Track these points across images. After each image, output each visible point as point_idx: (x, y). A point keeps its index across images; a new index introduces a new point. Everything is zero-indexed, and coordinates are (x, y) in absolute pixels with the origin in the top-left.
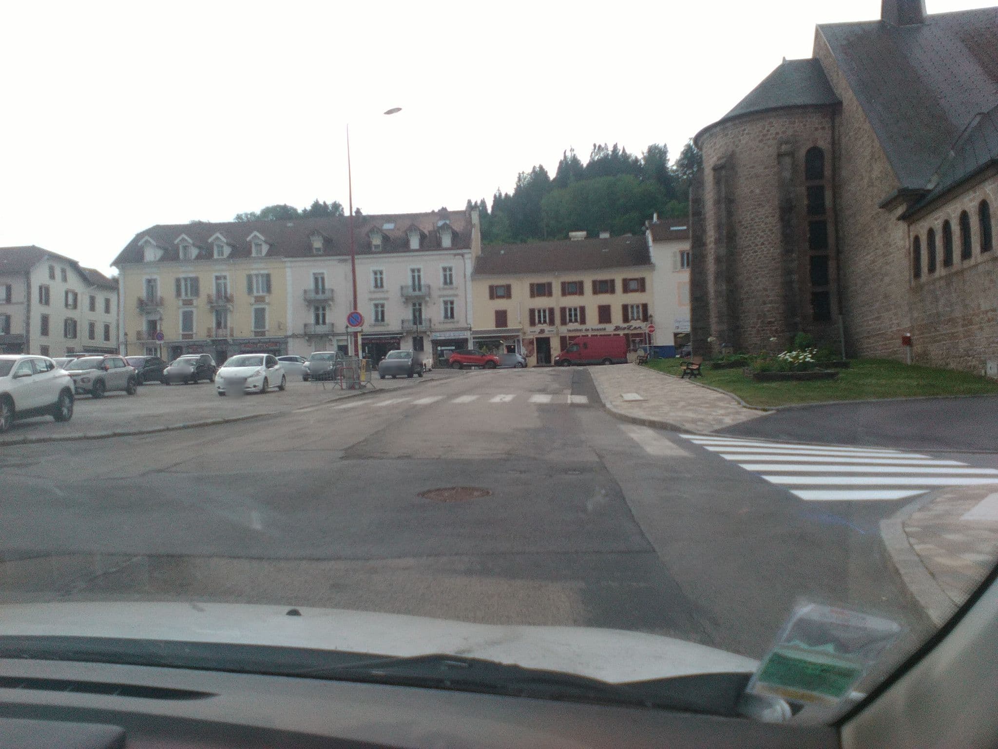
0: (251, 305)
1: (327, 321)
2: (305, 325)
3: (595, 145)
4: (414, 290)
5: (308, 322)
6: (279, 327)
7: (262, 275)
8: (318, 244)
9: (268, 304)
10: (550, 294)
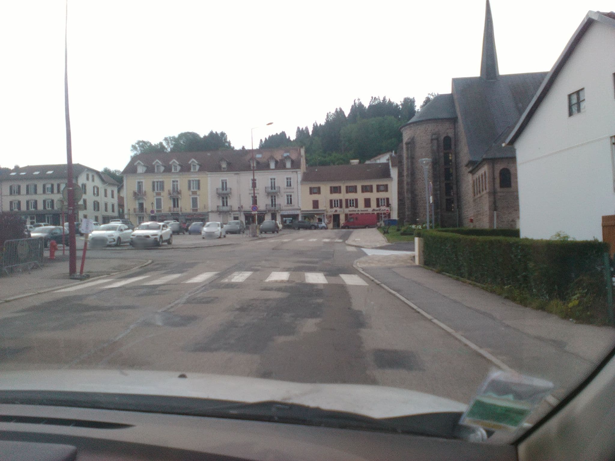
0: (190, 195)
1: (228, 204)
2: (218, 207)
3: (372, 97)
4: (272, 189)
5: (219, 204)
6: (205, 207)
7: (196, 180)
8: (224, 165)
9: (199, 195)
10: (340, 192)
